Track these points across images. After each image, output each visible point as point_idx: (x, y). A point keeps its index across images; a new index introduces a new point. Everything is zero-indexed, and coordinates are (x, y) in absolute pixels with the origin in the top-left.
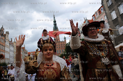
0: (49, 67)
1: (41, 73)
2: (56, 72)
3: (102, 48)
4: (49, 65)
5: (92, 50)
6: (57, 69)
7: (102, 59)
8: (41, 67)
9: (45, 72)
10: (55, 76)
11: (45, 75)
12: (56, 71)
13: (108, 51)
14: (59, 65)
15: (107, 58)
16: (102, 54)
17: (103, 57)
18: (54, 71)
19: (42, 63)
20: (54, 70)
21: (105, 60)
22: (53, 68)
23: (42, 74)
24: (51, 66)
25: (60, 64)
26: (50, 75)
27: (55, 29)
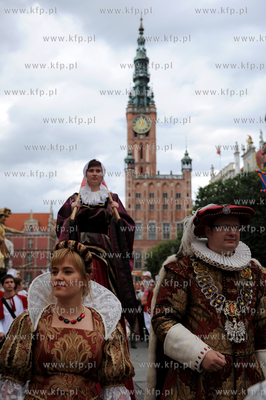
0: (69, 326)
1: (45, 346)
2: (90, 343)
3: (234, 291)
4: (70, 319)
5: (205, 291)
6: (94, 334)
7: (228, 324)
8: (43, 327)
9: (58, 343)
10: (85, 355)
11: (58, 352)
12: (89, 340)
13: (253, 301)
14: (100, 320)
15: (241, 323)
16: (230, 308)
17: (231, 319)
18: (84, 342)
19: (47, 316)
20: (85, 338)
21: (235, 327)
22: (81, 332)
23: (47, 351)
24: (74, 323)
25: (103, 318)
26: (72, 353)
27: (140, 105)
